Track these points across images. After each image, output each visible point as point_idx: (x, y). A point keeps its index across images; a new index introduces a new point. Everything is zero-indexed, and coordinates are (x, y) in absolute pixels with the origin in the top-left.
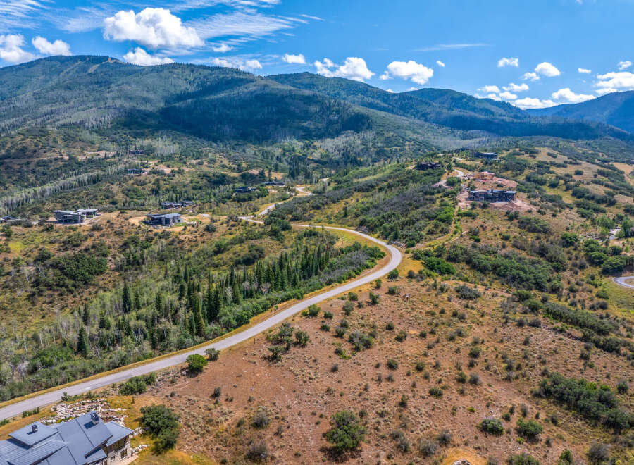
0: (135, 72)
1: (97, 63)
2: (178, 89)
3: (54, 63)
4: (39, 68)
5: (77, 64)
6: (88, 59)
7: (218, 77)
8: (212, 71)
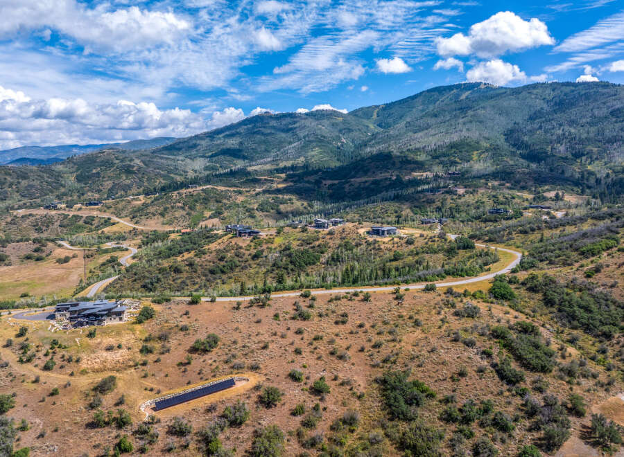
0: (498, 95)
1: (469, 90)
2: (532, 109)
3: (433, 93)
4: (420, 99)
5: (452, 92)
6: (463, 87)
7: (579, 93)
8: (575, 87)
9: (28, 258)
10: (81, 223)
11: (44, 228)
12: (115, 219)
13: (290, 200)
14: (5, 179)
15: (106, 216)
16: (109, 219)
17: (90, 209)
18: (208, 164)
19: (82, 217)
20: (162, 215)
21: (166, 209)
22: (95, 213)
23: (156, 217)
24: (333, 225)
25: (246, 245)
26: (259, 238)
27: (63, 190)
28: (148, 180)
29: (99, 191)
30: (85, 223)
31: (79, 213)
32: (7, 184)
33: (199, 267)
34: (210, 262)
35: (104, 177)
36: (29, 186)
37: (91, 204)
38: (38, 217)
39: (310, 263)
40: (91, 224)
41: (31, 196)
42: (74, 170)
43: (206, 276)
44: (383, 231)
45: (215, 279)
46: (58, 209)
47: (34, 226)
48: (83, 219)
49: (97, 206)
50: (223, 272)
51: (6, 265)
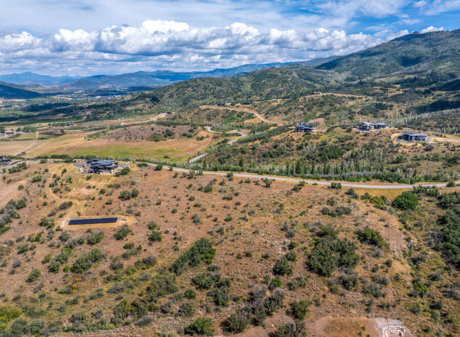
9: (184, 135)
10: (235, 116)
11: (212, 118)
12: (256, 114)
13: (391, 106)
14: (209, 86)
15: (251, 112)
16: (253, 114)
17: (244, 107)
18: (350, 76)
19: (237, 112)
20: (286, 113)
21: (290, 109)
22: (246, 110)
23: (281, 115)
24: (375, 128)
25: (298, 138)
26: (310, 134)
27: (240, 93)
28: (296, 88)
29: (261, 95)
30: (238, 116)
31: (236, 110)
32: (209, 89)
33: (258, 151)
34: (267, 148)
35: (267, 86)
36: (220, 90)
37: (245, 104)
38: (212, 110)
39: (333, 157)
40: (241, 117)
41: (219, 97)
42: (252, 80)
43: (259, 157)
44: (411, 137)
45: (263, 161)
46: (225, 106)
47: (207, 116)
48: (237, 113)
49: (249, 105)
50: (271, 156)
51: (171, 138)
